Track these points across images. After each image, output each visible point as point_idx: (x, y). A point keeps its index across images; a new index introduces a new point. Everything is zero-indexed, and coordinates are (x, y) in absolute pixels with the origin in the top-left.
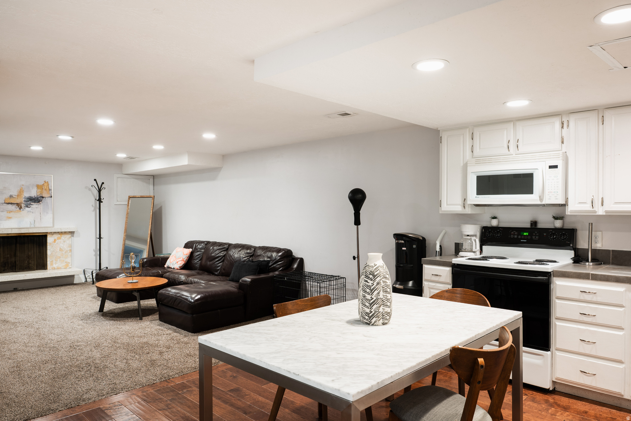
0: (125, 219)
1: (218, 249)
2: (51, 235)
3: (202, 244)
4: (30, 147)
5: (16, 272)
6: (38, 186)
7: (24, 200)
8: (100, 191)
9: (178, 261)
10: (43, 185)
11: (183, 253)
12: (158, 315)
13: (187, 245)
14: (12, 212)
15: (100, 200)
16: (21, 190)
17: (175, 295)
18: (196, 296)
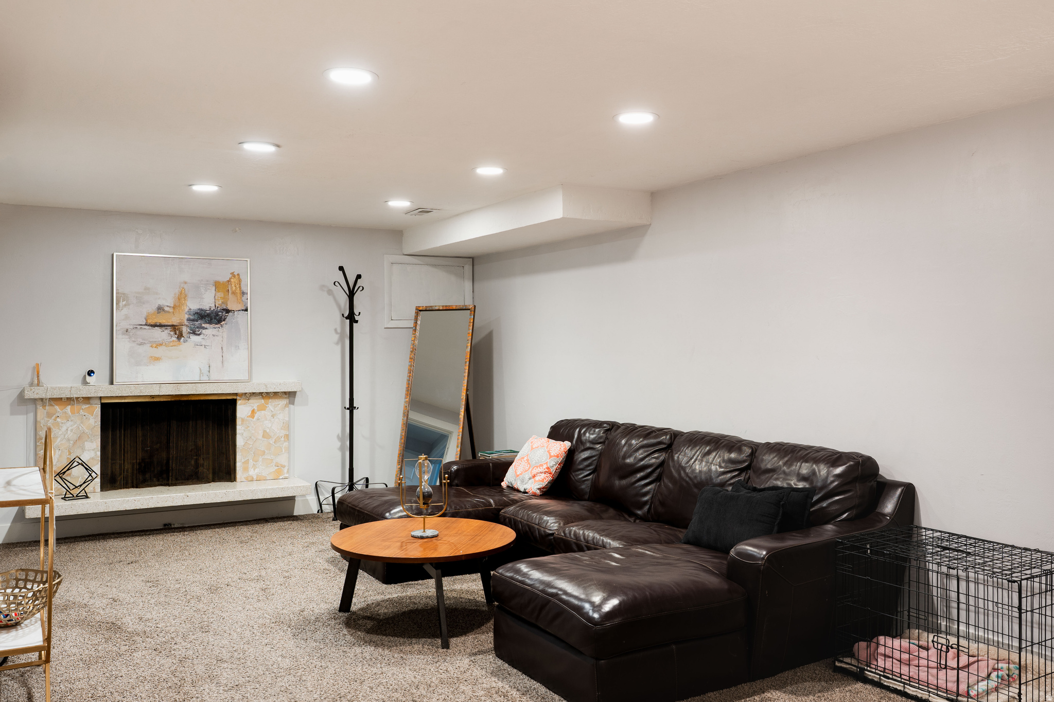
0: (407, 364)
1: (642, 447)
2: (246, 399)
3: (597, 430)
4: (190, 185)
5: (168, 484)
6: (217, 285)
7: (187, 316)
8: (351, 295)
9: (535, 471)
10: (228, 281)
11: (548, 452)
12: (491, 634)
13: (558, 432)
14: (161, 345)
15: (351, 318)
16: (181, 293)
17: (543, 591)
18: (605, 600)
